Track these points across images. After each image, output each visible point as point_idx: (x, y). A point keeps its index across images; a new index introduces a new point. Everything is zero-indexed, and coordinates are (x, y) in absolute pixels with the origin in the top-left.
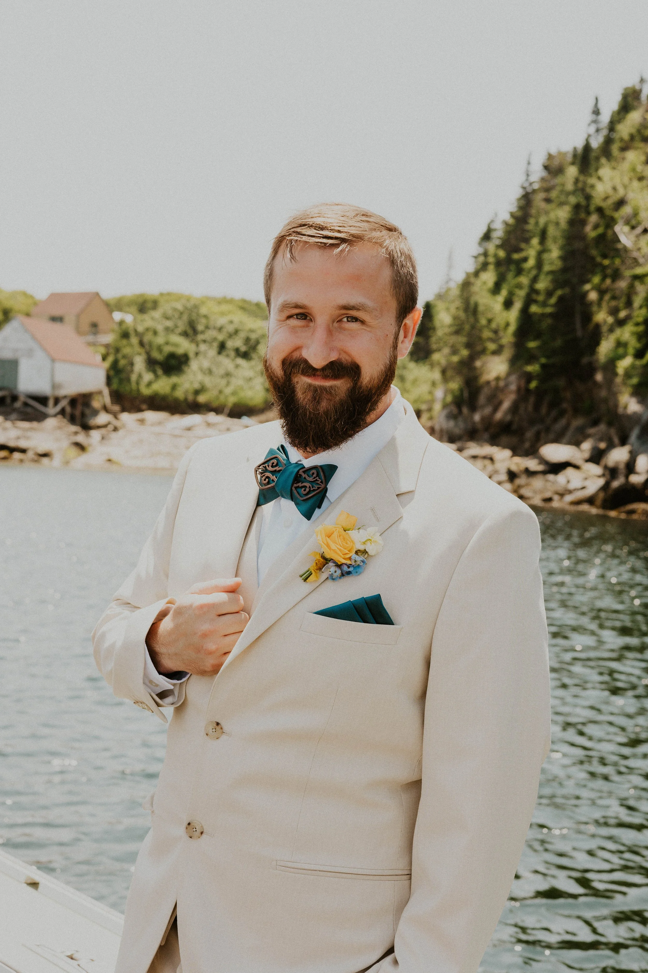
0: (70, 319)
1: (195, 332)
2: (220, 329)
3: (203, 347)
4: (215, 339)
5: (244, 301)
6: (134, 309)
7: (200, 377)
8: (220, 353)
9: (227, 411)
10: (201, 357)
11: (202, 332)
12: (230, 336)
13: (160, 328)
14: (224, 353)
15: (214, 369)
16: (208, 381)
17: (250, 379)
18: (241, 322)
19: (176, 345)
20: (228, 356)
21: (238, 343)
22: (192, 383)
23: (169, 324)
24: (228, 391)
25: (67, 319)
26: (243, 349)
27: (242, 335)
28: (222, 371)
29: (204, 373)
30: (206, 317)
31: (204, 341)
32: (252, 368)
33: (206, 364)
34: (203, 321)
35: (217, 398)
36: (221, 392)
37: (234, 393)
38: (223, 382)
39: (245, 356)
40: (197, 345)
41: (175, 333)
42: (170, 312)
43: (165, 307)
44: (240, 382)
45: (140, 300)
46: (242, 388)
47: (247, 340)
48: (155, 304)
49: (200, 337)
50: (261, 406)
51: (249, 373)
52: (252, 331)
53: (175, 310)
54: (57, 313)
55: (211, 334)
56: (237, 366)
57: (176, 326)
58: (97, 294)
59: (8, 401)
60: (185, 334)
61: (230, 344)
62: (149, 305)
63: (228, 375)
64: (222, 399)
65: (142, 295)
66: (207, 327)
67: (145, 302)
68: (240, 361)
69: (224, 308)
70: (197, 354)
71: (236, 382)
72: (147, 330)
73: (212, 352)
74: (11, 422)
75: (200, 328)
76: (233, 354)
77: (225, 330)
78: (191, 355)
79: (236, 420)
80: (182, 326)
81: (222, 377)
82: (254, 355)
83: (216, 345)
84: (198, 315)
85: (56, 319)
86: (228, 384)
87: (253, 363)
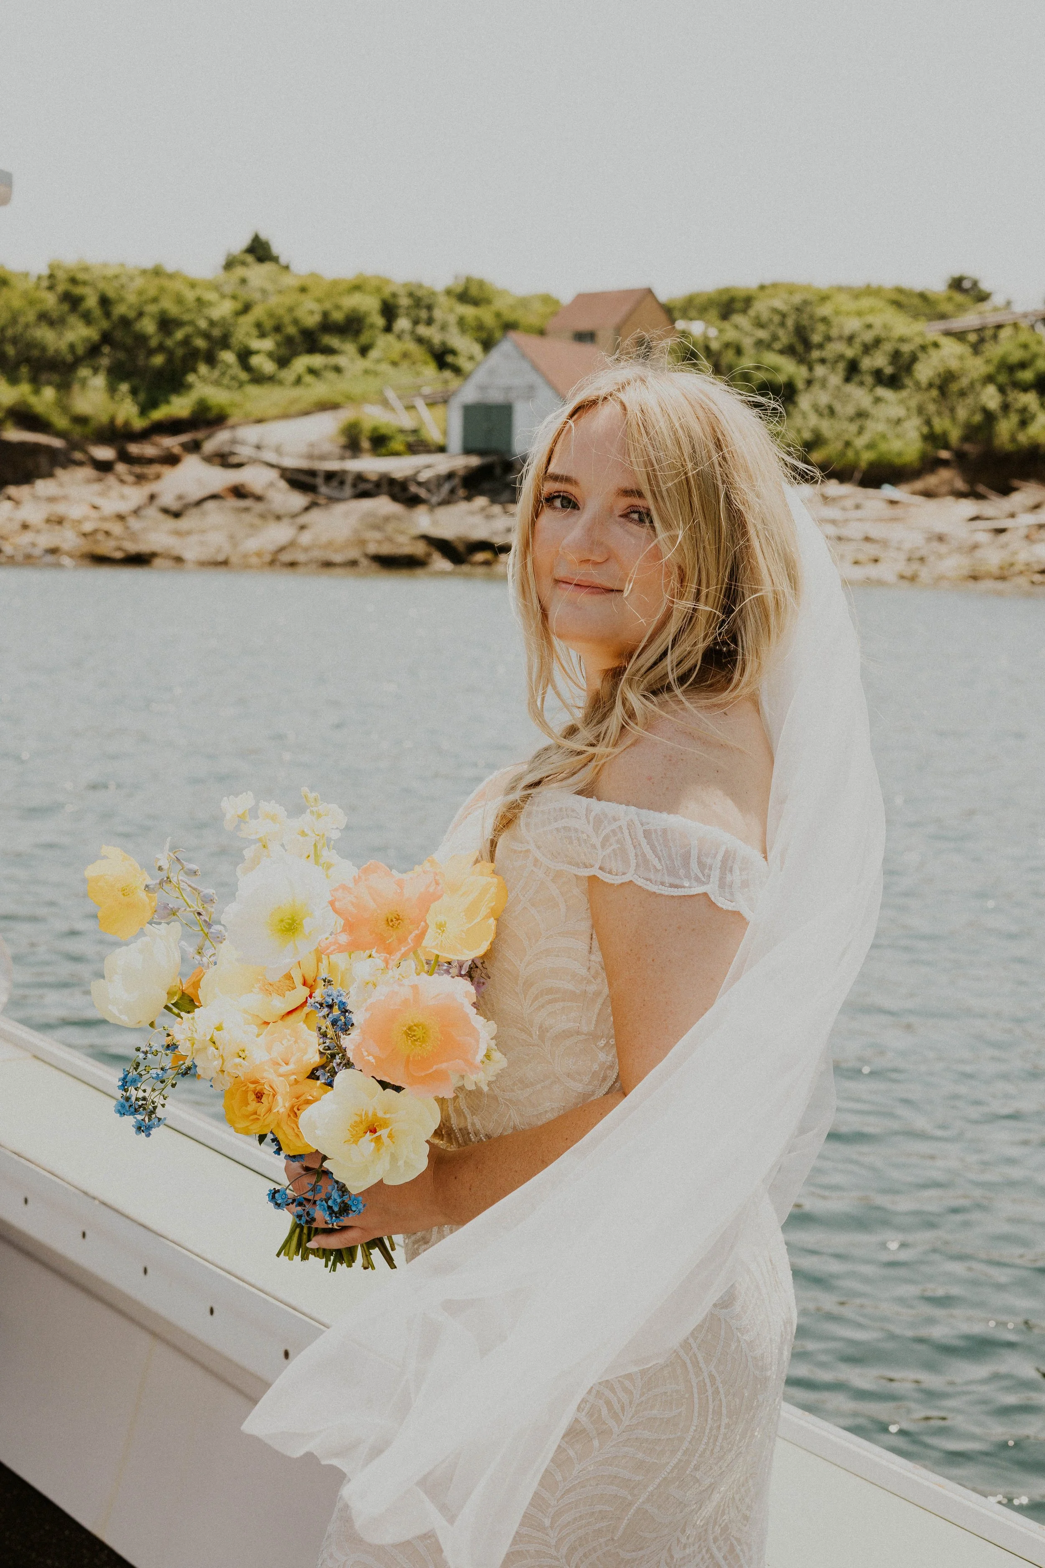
0: (605, 335)
1: (808, 345)
2: (850, 339)
3: (820, 371)
4: (841, 357)
5: (900, 290)
6: (713, 314)
7: (813, 420)
8: (848, 379)
9: (858, 475)
10: (816, 388)
11: (821, 346)
12: (867, 349)
13: (747, 343)
14: (856, 379)
15: (838, 407)
16: (826, 427)
17: (899, 421)
18: (885, 327)
19: (776, 369)
20: (862, 384)
21: (879, 360)
22: (799, 431)
23: (762, 334)
24: (860, 442)
25: (602, 336)
26: (889, 370)
27: (888, 347)
28: (850, 410)
29: (821, 415)
30: (824, 320)
31: (823, 361)
32: (902, 402)
33: (824, 398)
34: (821, 327)
35: (843, 454)
36: (848, 444)
37: (871, 446)
38: (853, 428)
39: (893, 382)
40: (811, 369)
41: (773, 350)
42: (765, 316)
43: (761, 307)
44: (881, 427)
45: (725, 298)
46: (884, 437)
47: (896, 355)
48: (748, 301)
49: (816, 354)
50: (916, 465)
51: (898, 411)
52: (902, 340)
53: (775, 311)
54: (584, 325)
55: (837, 348)
56: (878, 400)
57: (775, 338)
58: (649, 292)
59: (498, 471)
60: (789, 351)
61: (867, 363)
62: (739, 305)
63: (861, 415)
64: (850, 454)
65: (727, 290)
66: (828, 338)
67: (732, 300)
68: (882, 392)
69: (866, 303)
70: (809, 383)
71: (875, 427)
72: (727, 345)
73: (835, 379)
74: (500, 506)
75: (816, 338)
76: (869, 380)
77: (858, 341)
78: (800, 385)
79: (871, 492)
80: (785, 337)
81: (851, 420)
82: (908, 381)
83: (841, 366)
84: (811, 317)
85: (585, 337)
86: (861, 431)
87: (904, 394)
